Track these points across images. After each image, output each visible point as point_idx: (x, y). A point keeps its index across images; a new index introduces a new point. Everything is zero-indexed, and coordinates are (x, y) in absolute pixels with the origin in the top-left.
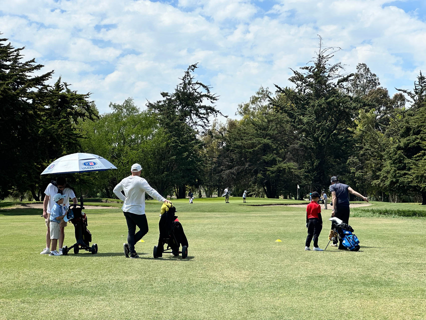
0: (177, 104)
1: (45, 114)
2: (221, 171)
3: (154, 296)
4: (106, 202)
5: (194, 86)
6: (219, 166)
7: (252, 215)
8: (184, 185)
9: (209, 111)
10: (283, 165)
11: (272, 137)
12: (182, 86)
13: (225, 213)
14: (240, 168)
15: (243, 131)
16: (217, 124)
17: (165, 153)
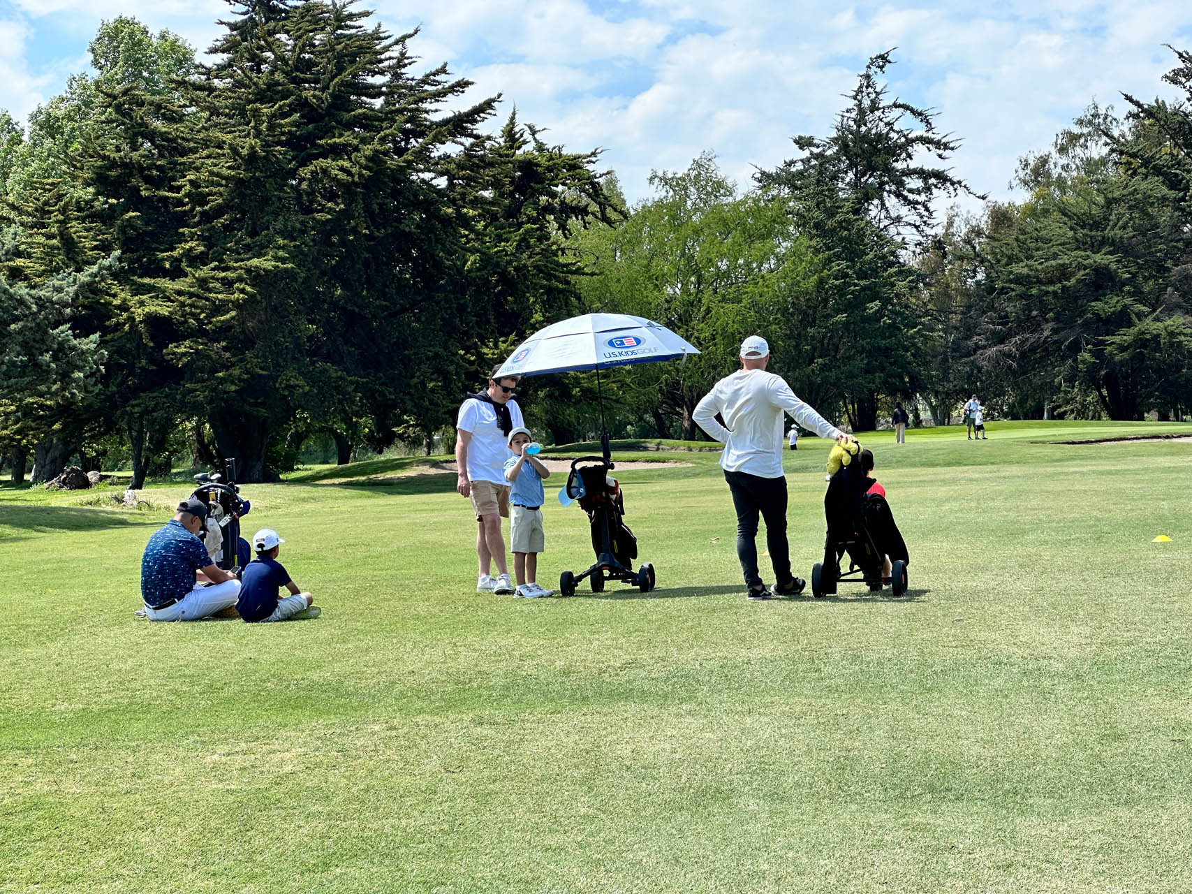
0: (842, 166)
1: (480, 215)
2: (975, 351)
3: (828, 701)
4: (658, 449)
5: (887, 114)
6: (969, 337)
7: (1072, 470)
8: (871, 392)
9: (932, 181)
10: (1152, 326)
11: (1117, 247)
12: (853, 115)
13: (994, 467)
14: (1027, 339)
15: (1035, 234)
16: (956, 218)
17: (816, 307)
